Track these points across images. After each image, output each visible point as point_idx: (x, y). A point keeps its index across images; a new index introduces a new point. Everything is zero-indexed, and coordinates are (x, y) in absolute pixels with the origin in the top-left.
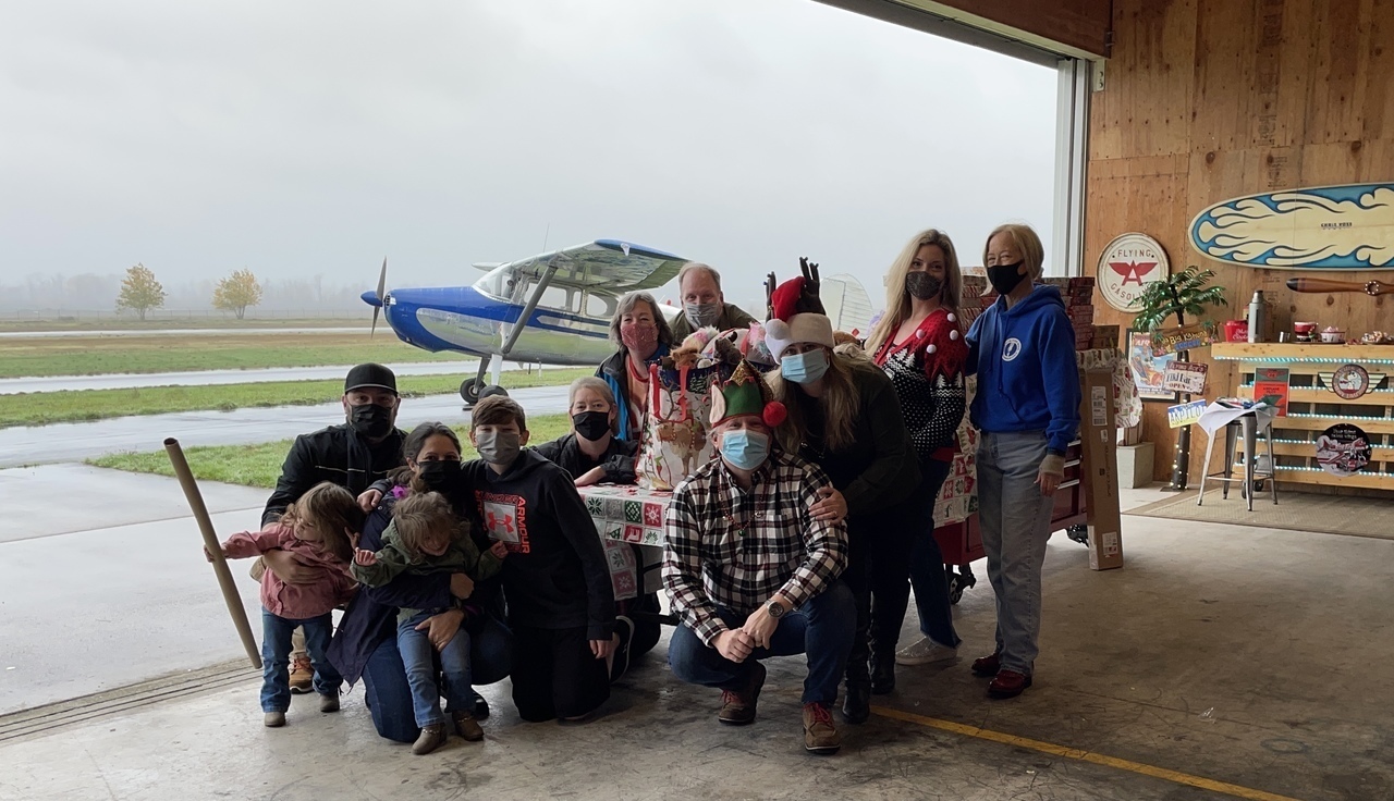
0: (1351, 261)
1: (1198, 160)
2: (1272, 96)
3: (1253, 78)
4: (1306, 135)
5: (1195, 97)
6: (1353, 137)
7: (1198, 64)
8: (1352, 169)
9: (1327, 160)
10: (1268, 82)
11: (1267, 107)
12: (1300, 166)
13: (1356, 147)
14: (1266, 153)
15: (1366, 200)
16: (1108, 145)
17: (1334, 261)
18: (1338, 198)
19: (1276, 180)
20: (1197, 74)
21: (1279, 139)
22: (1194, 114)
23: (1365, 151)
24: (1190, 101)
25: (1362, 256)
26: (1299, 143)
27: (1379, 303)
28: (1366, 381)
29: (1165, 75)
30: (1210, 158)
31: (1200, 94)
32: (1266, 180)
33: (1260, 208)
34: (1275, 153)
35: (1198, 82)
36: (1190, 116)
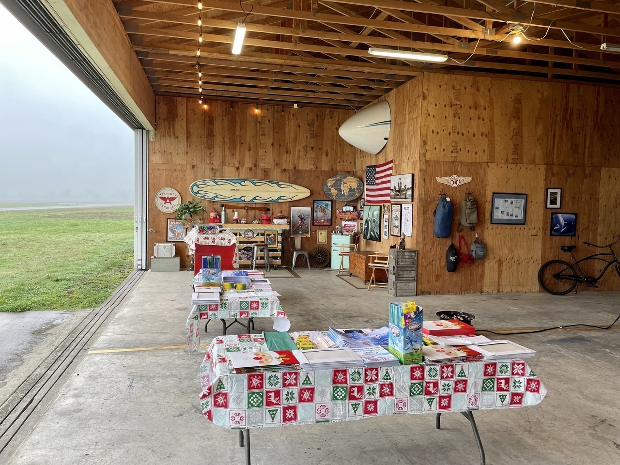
0: (240, 200)
1: (189, 167)
2: (212, 151)
3: (206, 145)
4: (223, 163)
5: (187, 148)
6: (237, 165)
7: (187, 138)
8: (237, 174)
9: (230, 171)
10: (210, 147)
11: (211, 154)
12: (222, 172)
13: (238, 168)
14: (211, 167)
15: (243, 183)
16: (156, 159)
17: (235, 200)
18: (235, 182)
19: (215, 175)
20: (187, 141)
21: (215, 163)
22: (187, 153)
23: (240, 170)
24: (185, 148)
25: (243, 199)
26: (221, 165)
27: (247, 212)
28: (253, 234)
29: (176, 140)
30: (193, 167)
31: (189, 147)
32: (212, 175)
33: (212, 183)
34: (214, 167)
35: (188, 143)
36: (186, 153)
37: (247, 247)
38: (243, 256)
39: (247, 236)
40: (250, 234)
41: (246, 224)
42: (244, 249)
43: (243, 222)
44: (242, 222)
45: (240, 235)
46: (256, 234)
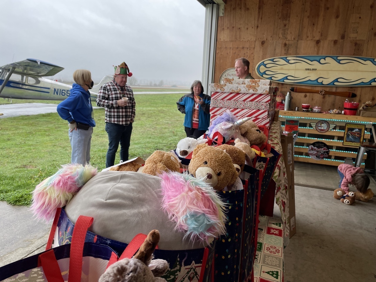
0: (315, 82)
1: (258, 44)
2: (287, 22)
3: (280, 15)
4: (300, 37)
5: (258, 20)
6: (317, 38)
7: (259, 8)
8: (316, 50)
9: (307, 46)
10: (286, 17)
11: (285, 26)
12: (297, 47)
13: (318, 42)
14: (284, 42)
15: (322, 61)
16: (224, 36)
17: (309, 82)
18: (312, 60)
19: (287, 52)
20: (259, 12)
21: (289, 37)
22: (258, 27)
23: (321, 43)
24: (256, 22)
25: (320, 81)
26: (297, 39)
27: (324, 98)
28: (329, 127)
29: (247, 12)
30: (263, 43)
31: (260, 19)
32: (283, 52)
33: (282, 62)
34: (287, 42)
35: (259, 15)
36: (256, 27)
37: (318, 142)
38: (312, 152)
39: (320, 128)
40: (324, 126)
41: (320, 112)
42: (314, 144)
43: (316, 109)
44: (314, 109)
45: (311, 126)
46: (332, 126)
